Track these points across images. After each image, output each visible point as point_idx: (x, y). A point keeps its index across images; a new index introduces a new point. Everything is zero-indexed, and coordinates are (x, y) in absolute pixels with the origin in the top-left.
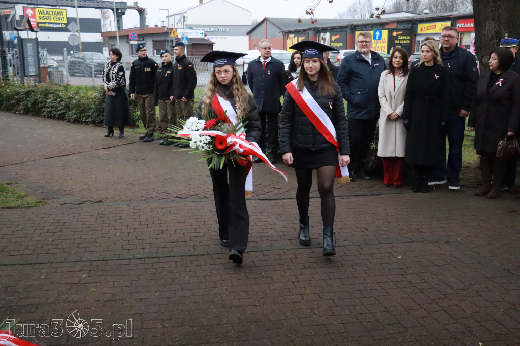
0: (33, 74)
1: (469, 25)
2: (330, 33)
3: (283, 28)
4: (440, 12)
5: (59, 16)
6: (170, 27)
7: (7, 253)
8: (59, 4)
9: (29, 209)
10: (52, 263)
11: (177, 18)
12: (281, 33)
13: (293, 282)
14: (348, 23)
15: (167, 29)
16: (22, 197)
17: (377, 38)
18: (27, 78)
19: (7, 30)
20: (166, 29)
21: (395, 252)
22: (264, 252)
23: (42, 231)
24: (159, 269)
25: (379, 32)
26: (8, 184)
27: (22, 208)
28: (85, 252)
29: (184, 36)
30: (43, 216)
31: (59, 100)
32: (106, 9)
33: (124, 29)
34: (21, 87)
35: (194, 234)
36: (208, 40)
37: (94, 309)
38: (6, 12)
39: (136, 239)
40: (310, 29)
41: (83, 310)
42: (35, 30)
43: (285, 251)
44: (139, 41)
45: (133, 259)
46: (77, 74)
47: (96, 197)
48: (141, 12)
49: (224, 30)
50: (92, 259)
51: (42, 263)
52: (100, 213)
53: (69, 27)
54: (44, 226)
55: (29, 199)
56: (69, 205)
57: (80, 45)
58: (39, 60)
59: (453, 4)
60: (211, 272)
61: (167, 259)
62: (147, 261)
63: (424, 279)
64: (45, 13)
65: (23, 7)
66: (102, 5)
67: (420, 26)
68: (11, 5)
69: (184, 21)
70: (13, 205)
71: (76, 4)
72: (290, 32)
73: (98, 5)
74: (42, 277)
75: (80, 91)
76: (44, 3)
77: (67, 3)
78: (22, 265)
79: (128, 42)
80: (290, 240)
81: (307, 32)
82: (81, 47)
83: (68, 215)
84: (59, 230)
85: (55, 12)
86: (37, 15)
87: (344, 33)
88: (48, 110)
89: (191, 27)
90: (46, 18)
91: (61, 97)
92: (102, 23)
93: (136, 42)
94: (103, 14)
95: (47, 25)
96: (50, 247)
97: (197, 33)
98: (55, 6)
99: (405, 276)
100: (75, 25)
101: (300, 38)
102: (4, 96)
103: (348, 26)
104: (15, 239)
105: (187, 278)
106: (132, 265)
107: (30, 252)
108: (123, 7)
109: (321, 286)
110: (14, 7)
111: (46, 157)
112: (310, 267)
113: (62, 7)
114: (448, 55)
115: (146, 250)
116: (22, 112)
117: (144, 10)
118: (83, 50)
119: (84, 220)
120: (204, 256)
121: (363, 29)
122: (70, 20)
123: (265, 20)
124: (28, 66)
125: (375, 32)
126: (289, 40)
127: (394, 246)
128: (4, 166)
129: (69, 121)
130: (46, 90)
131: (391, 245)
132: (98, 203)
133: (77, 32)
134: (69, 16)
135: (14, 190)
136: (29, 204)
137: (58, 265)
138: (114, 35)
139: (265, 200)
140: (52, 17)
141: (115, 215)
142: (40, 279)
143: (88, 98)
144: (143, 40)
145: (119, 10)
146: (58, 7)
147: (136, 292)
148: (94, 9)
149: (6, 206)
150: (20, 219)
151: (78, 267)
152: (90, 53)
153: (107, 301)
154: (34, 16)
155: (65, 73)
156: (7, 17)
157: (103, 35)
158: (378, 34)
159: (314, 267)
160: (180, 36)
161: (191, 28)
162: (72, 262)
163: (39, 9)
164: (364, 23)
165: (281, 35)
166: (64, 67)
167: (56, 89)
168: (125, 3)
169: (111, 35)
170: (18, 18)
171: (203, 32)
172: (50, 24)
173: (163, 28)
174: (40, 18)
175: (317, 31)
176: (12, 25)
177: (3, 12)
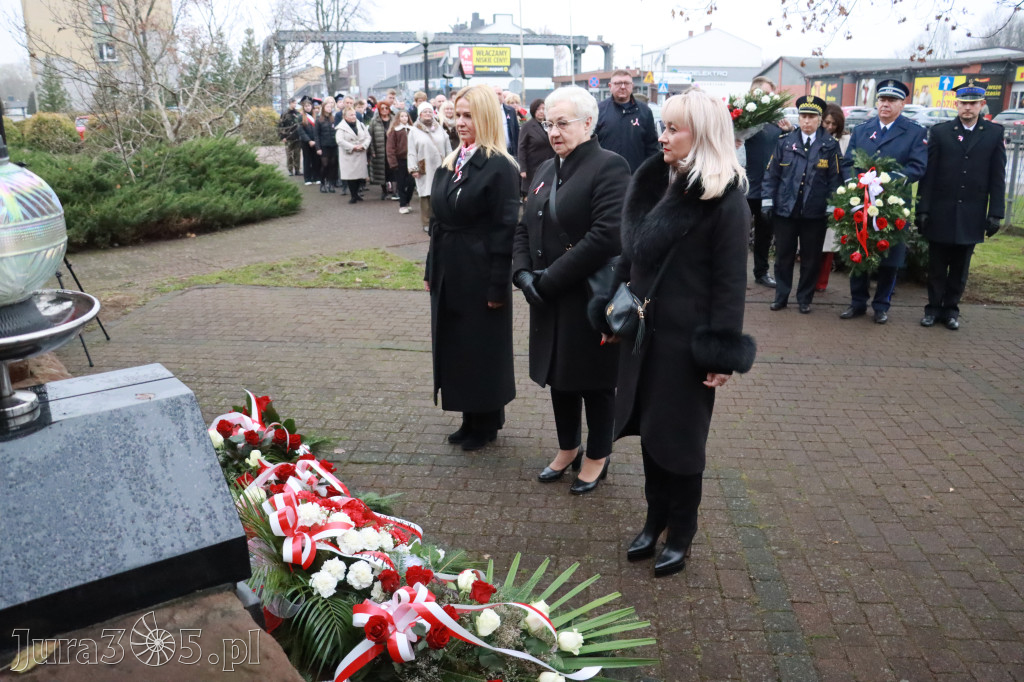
3: (805, 72)
5: (501, 57)
6: (646, 70)
7: (407, 338)
8: (503, 41)
11: (656, 56)
12: (803, 79)
14: (904, 66)
15: (641, 71)
17: (946, 87)
19: (433, 77)
25: (949, 77)
26: (418, 263)
29: (662, 82)
32: (562, 47)
38: (440, 54)
40: (846, 74)
42: (466, 76)
44: (602, 87)
48: (607, 49)
49: (721, 73)
53: (511, 72)
64: (485, 54)
65: (459, 48)
66: (556, 41)
67: (1020, 70)
68: (446, 46)
69: (664, 61)
71: (521, 40)
72: (816, 78)
73: (550, 41)
76: (483, 41)
77: (512, 40)
81: (841, 78)
85: (497, 51)
86: (475, 56)
89: (676, 69)
90: (486, 60)
92: (555, 64)
93: (597, 90)
94: (558, 53)
95: (485, 69)
97: (680, 77)
98: (497, 44)
99: (883, 406)
100: (519, 68)
101: (830, 86)
103: (903, 71)
108: (584, 43)
109: (769, 407)
110: (448, 49)
112: (761, 385)
113: (505, 45)
117: (612, 47)
121: (928, 74)
122: (514, 61)
123: (781, 59)
125: (942, 80)
126: (813, 90)
127: (881, 370)
128: (414, 244)
131: (877, 369)
133: (521, 76)
134: (513, 57)
140: (493, 58)
145: (578, 46)
146: (501, 45)
148: (546, 46)
154: (470, 58)
156: (438, 60)
157: (555, 80)
158: (947, 82)
160: (656, 82)
161: (675, 71)
163: (478, 49)
165: (802, 82)
168: (586, 38)
169: (567, 80)
170: (450, 62)
171: (690, 76)
172: (489, 67)
173: (634, 71)
174: (478, 60)
175: (857, 77)
176: (444, 71)
177: (432, 55)
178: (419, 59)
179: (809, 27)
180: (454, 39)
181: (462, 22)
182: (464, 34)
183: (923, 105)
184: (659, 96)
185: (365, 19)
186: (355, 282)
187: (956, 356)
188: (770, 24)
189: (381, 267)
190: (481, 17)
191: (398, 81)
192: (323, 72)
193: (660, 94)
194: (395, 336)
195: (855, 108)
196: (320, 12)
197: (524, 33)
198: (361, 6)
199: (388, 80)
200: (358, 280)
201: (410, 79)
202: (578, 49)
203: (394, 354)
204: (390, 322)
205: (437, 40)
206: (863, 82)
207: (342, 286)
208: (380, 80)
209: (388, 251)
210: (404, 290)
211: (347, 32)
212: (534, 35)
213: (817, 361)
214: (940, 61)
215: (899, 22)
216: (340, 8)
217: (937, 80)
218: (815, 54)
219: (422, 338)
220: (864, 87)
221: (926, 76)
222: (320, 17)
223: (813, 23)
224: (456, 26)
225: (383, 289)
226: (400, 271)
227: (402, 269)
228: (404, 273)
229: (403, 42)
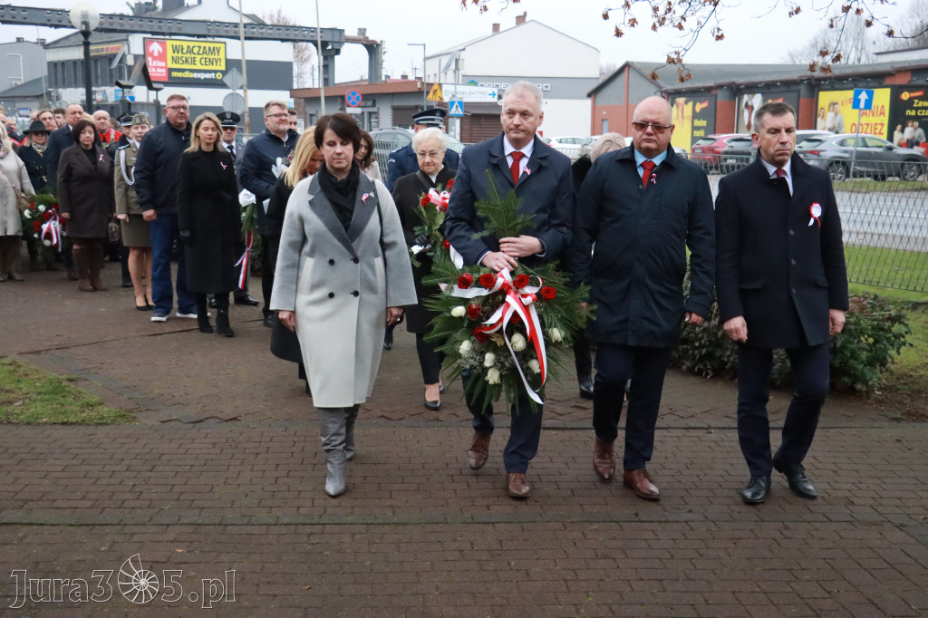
2: (763, 94)
3: (662, 85)
5: (211, 57)
6: (431, 81)
7: (46, 504)
8: (213, 33)
9: (101, 427)
10: (125, 525)
11: (445, 60)
12: (659, 94)
13: (565, 581)
14: (804, 74)
15: (423, 83)
16: (92, 406)
17: (862, 105)
19: (111, 84)
20: (419, 85)
21: (785, 538)
22: (525, 525)
23: (117, 468)
24: (319, 545)
25: (867, 92)
26: (70, 380)
27: (88, 425)
28: (190, 507)
29: (454, 99)
30: (123, 441)
32: (304, 44)
33: (336, 82)
35: (399, 485)
37: (185, 607)
38: (112, 48)
39: (289, 490)
40: (720, 87)
41: (166, 608)
42: (154, 85)
43: (567, 524)
44: (365, 107)
45: (276, 524)
47: (228, 411)
48: (373, 49)
50: (200, 521)
51: (107, 525)
52: (230, 440)
53: (227, 80)
54: (123, 459)
55: (104, 410)
56: (177, 423)
57: (246, 115)
60: (415, 555)
61: (337, 528)
62: (301, 529)
63: (829, 592)
64: (185, 51)
65: (144, 38)
66: (296, 35)
68: (122, 36)
69: (457, 68)
70: (72, 419)
71: (242, 32)
72: (678, 93)
73: (288, 35)
74: (103, 549)
76: (182, 32)
77: (227, 31)
78: (71, 525)
79: (343, 109)
80: (581, 505)
81: (713, 92)
83: (171, 440)
84: (150, 468)
85: (205, 48)
86: (170, 53)
87: (794, 95)
89: (474, 79)
90: (187, 61)
92: (295, 70)
93: (358, 111)
94: (298, 53)
95: (187, 75)
96: (128, 496)
97: (482, 93)
98: (204, 36)
99: (792, 584)
100: (238, 74)
101: (698, 104)
103: (802, 81)
104: (66, 480)
105: (368, 563)
106: (271, 536)
107: (88, 504)
108: (337, 39)
110: (127, 40)
111: (147, 333)
113: (218, 39)
115: (301, 510)
117: (379, 45)
119: (198, 451)
121: (836, 86)
122: (232, 64)
123: (627, 66)
125: (857, 94)
127: (787, 528)
128: (68, 348)
132: (230, 423)
133: (241, 88)
134: (228, 57)
135: (80, 393)
136: (102, 418)
137: (135, 529)
138: (316, 95)
139: (554, 429)
140: (198, 57)
141: (258, 444)
142: (99, 551)
144: (374, 105)
145: (328, 45)
146: (210, 39)
147: (268, 583)
148: (279, 42)
149: (60, 421)
150: (82, 446)
151: (171, 535)
154: (162, 57)
156: (111, 58)
157: (294, 93)
158: (863, 96)
159: (615, 557)
160: (446, 99)
161: (476, 84)
162: (162, 525)
163: (175, 43)
168: (342, 31)
169: (311, 95)
170: (130, 61)
171: (496, 90)
172: (192, 71)
173: (414, 83)
174: (175, 60)
175: (736, 91)
176: (121, 77)
177: (100, 49)
178: (78, 54)
179: (662, 22)
180: (136, 24)
182: (151, 19)
183: (830, 130)
184: (450, 120)
187: (898, 502)
188: (606, 17)
189: (7, 388)
191: (44, 88)
193: (453, 117)
194: (26, 501)
195: (735, 135)
197: (248, 21)
199: (26, 84)
201: (65, 85)
202: (329, 46)
203: (22, 532)
204: (17, 479)
205: (107, 26)
206: (746, 98)
209: (20, 361)
210: (45, 424)
212: (262, 25)
213: (690, 516)
214: (853, 66)
215: (791, 14)
217: (850, 94)
218: (670, 61)
219: (73, 504)
220: (747, 105)
223: (668, 16)
224: (139, 6)
225: (9, 423)
226: (39, 393)
227: (44, 390)
228: (47, 397)
229: (51, 26)
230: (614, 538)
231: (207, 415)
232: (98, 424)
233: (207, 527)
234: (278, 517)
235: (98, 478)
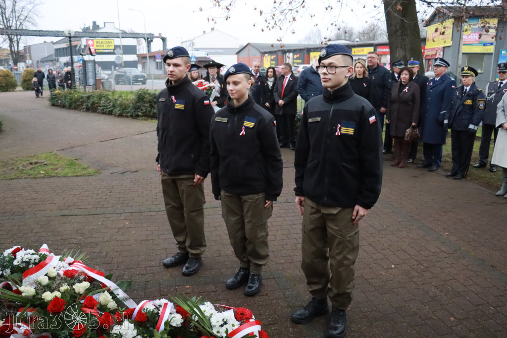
0: (92, 84)
1: (385, 50)
2: (292, 53)
3: (260, 50)
4: (366, 41)
5: (109, 44)
7: (76, 207)
8: (110, 36)
10: (106, 214)
11: (189, 43)
12: (259, 53)
14: (305, 47)
16: (85, 169)
18: (88, 86)
19: (76, 55)
23: (98, 192)
26: (76, 159)
27: (85, 176)
28: (127, 206)
29: (193, 55)
30: (98, 181)
31: (109, 101)
32: (140, 39)
33: (152, 51)
34: (84, 93)
36: (209, 58)
37: (134, 246)
38: (76, 43)
40: (279, 51)
41: (127, 246)
42: (93, 54)
45: (160, 211)
46: (121, 83)
47: (134, 168)
48: (164, 39)
49: (220, 51)
50: (132, 211)
51: (99, 214)
52: (137, 179)
53: (116, 52)
54: (100, 189)
55: (90, 170)
56: (116, 174)
57: (123, 63)
58: (95, 74)
59: (374, 36)
64: (100, 43)
65: (87, 39)
66: (137, 36)
67: (354, 50)
68: (79, 39)
69: (193, 45)
70: (79, 174)
71: (120, 36)
72: (265, 53)
73: (134, 36)
74: (100, 224)
75: (123, 95)
76: (99, 36)
77: (114, 36)
79: (155, 60)
81: (276, 53)
82: (123, 65)
83: (116, 180)
84: (110, 191)
85: (107, 41)
86: (95, 44)
87: (303, 54)
88: (102, 108)
90: (101, 46)
91: (109, 99)
92: (137, 48)
94: (138, 42)
95: (101, 51)
96: (104, 203)
97: (202, 54)
98: (107, 37)
100: (119, 50)
101: (272, 56)
102: (73, 99)
103: (305, 49)
104: (81, 198)
107: (91, 206)
108: (151, 37)
109: (288, 230)
110: (81, 40)
111: (100, 141)
113: (111, 38)
114: (373, 71)
116: (85, 110)
117: (166, 39)
118: (125, 67)
119: (126, 184)
120: (208, 209)
122: (116, 47)
123: (248, 44)
124: (88, 79)
126: (264, 58)
128: (73, 148)
129: (115, 116)
130: (100, 95)
132: (135, 173)
133: (121, 54)
134: (115, 44)
135: (80, 164)
136: (90, 173)
137: (110, 215)
140: (105, 45)
141: (147, 180)
142: (98, 225)
143: (128, 100)
145: (148, 39)
146: (108, 38)
147: (162, 234)
148: (132, 39)
149: (75, 175)
150: (85, 184)
151: (123, 217)
152: (129, 69)
153: (143, 240)
154: (93, 45)
155: (112, 82)
156: (76, 46)
157: (138, 56)
161: (198, 50)
162: (118, 213)
163: (97, 40)
164: (315, 47)
165: (259, 55)
166: (112, 78)
167: (106, 94)
168: (153, 34)
169: (145, 56)
170: (83, 47)
171: (206, 53)
172: (103, 49)
175: (284, 52)
176: (79, 52)
177: (73, 43)
180: (84, 35)
181: (87, 26)
182: (89, 33)
185: (32, 23)
186: (40, 174)
189: (55, 163)
190: (97, 24)
191: (54, 57)
192: (9, 52)
193: (192, 62)
194: (69, 207)
196: (4, 18)
197: (121, 32)
198: (29, 16)
199: (48, 57)
200: (41, 172)
201: (61, 56)
203: (70, 218)
204: (64, 198)
206: (287, 54)
207: (32, 176)
208: (43, 57)
209: (58, 153)
210: (70, 176)
211: (22, 30)
212: (126, 33)
216: (16, 16)
219: (86, 207)
220: (288, 57)
221: (315, 51)
222: (5, 21)
224: (84, 28)
225: (58, 176)
226: (66, 165)
227: (68, 164)
228: (69, 166)
229: (55, 36)
230: (281, 209)
231: (126, 170)
232: (89, 176)
233: (134, 214)
234: (160, 208)
235: (93, 196)
